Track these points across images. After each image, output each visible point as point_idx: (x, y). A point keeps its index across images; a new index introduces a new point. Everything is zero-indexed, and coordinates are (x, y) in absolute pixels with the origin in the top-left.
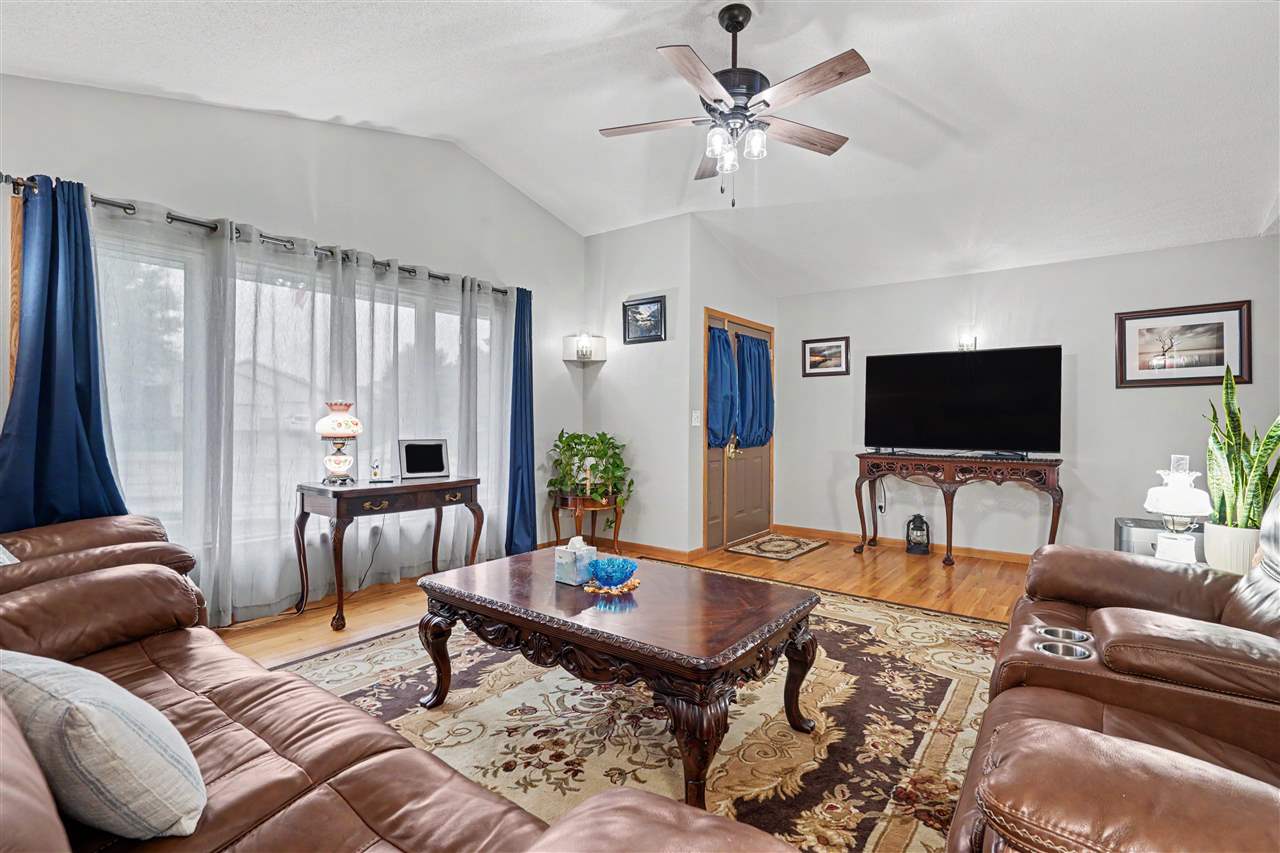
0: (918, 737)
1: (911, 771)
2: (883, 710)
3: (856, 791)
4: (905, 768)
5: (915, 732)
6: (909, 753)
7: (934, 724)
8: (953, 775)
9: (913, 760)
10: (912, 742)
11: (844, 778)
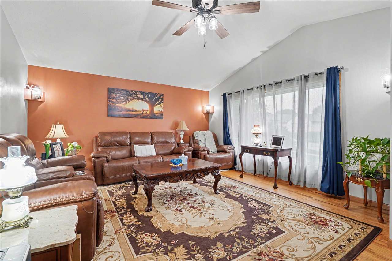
0: (124, 225)
1: (117, 216)
2: (140, 226)
3: (123, 208)
4: (119, 216)
5: (125, 225)
6: (122, 220)
7: (124, 230)
8: (107, 221)
9: (119, 218)
10: (123, 222)
11: (128, 208)
